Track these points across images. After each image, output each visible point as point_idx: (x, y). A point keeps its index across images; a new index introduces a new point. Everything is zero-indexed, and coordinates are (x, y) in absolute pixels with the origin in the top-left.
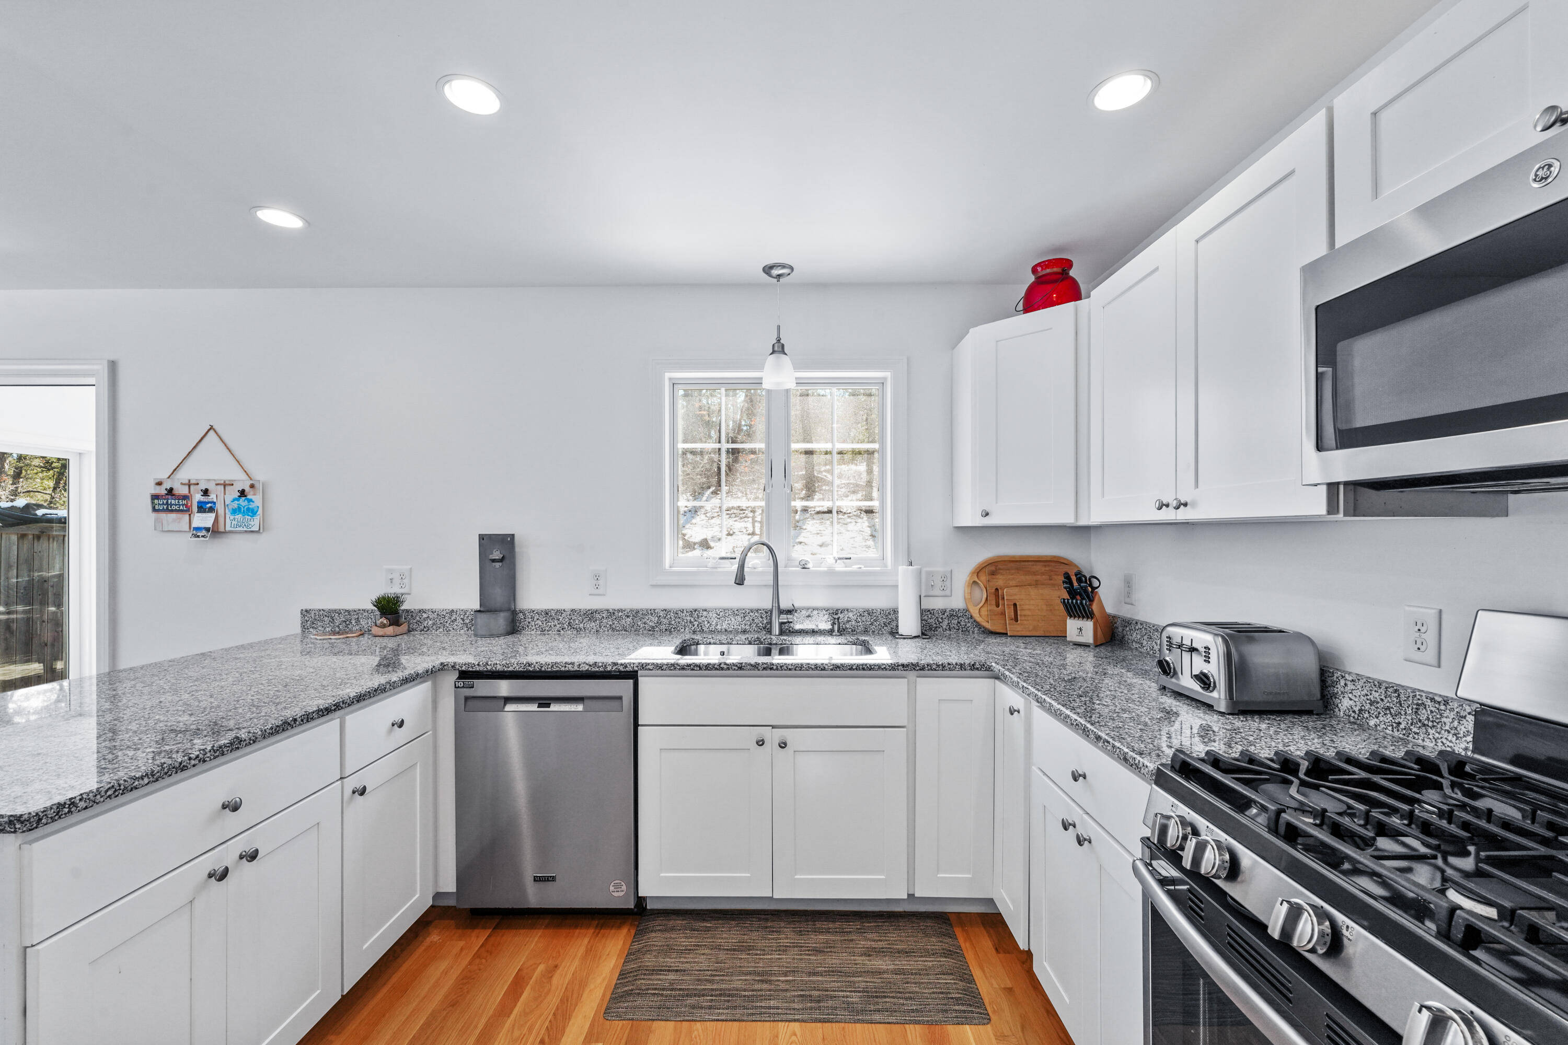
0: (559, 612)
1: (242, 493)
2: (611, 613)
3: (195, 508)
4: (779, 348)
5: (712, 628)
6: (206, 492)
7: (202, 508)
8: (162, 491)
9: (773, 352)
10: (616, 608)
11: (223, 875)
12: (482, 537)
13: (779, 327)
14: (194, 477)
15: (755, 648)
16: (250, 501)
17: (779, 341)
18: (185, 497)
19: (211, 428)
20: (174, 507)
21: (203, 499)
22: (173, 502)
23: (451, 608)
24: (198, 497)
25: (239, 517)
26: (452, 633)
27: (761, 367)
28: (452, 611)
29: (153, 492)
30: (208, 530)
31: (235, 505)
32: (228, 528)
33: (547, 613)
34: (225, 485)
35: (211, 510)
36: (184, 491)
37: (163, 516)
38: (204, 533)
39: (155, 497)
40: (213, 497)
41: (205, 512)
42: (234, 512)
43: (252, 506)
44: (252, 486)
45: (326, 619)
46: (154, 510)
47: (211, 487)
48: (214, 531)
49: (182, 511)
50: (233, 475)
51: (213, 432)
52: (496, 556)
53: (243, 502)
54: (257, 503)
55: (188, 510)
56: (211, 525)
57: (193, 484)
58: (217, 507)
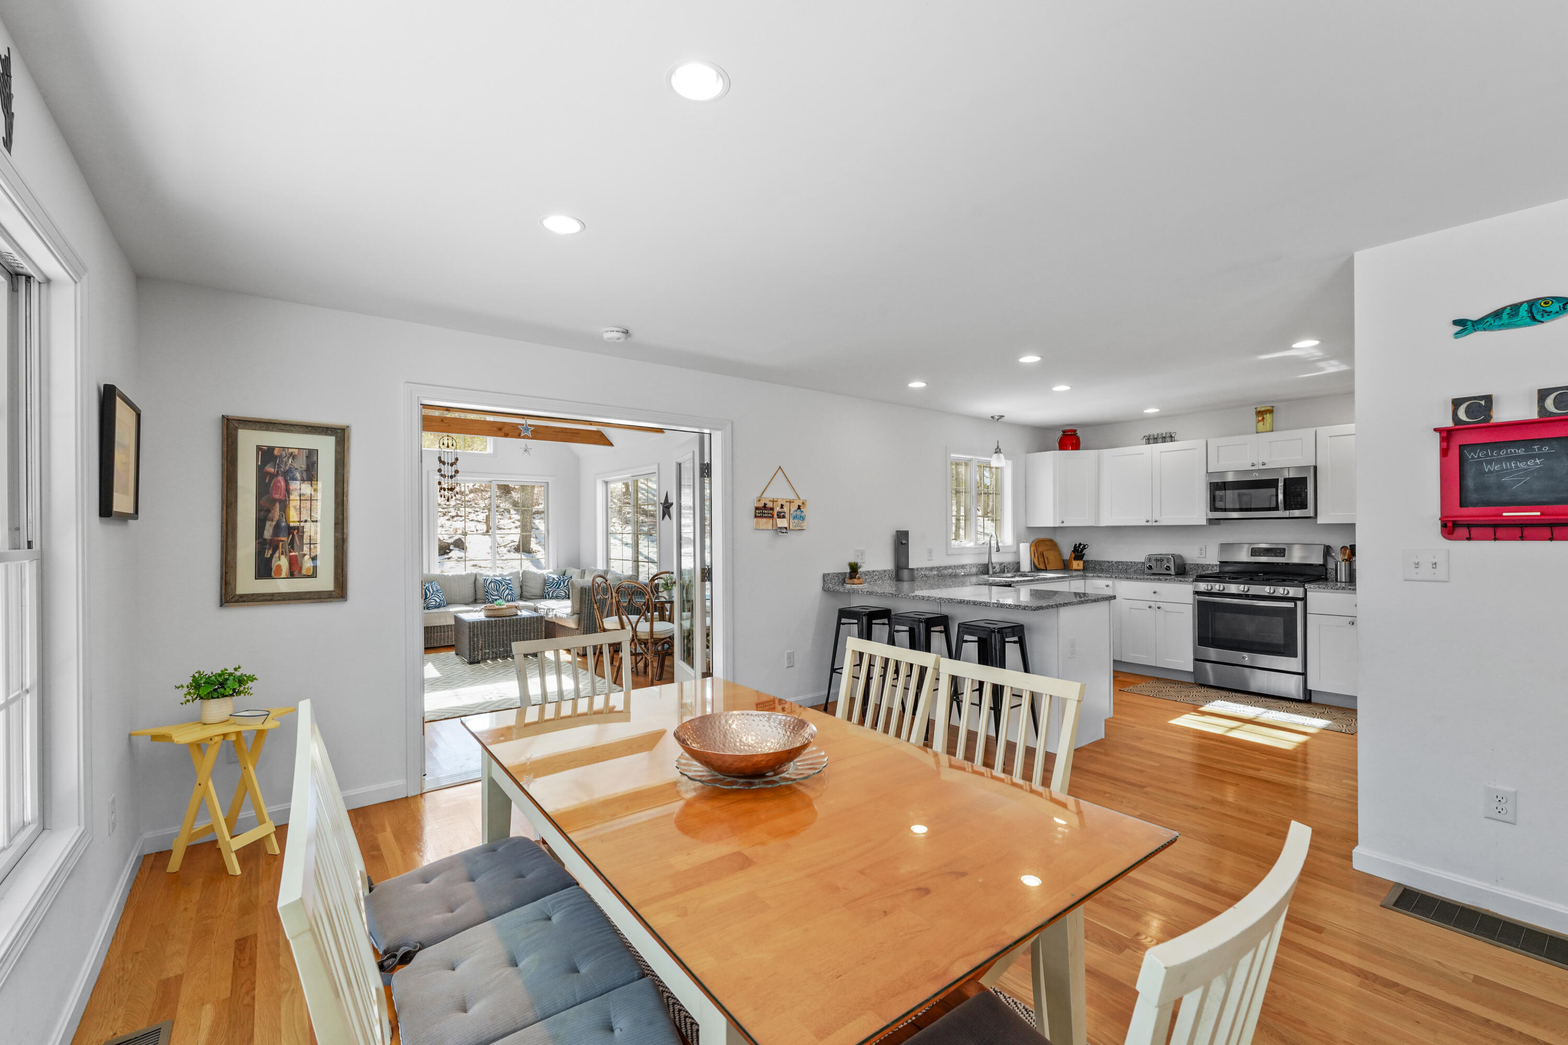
1: (799, 507)
2: (938, 568)
3: (775, 516)
4: (998, 451)
5: (968, 573)
6: (782, 506)
7: (779, 517)
8: (761, 505)
9: (996, 453)
10: (940, 565)
13: (998, 442)
16: (802, 512)
17: (998, 447)
18: (772, 509)
19: (780, 467)
20: (766, 515)
22: (765, 511)
24: (778, 509)
25: (796, 521)
26: (885, 581)
27: (991, 457)
30: (786, 528)
31: (795, 514)
32: (791, 528)
34: (790, 502)
35: (784, 517)
36: (770, 505)
37: (760, 520)
38: (785, 531)
39: (757, 508)
40: (786, 509)
41: (780, 518)
43: (803, 514)
44: (803, 503)
45: (836, 578)
46: (756, 516)
50: (792, 496)
51: (780, 470)
52: (904, 542)
53: (798, 512)
54: (805, 513)
55: (772, 517)
56: (786, 525)
57: (773, 501)
58: (787, 515)
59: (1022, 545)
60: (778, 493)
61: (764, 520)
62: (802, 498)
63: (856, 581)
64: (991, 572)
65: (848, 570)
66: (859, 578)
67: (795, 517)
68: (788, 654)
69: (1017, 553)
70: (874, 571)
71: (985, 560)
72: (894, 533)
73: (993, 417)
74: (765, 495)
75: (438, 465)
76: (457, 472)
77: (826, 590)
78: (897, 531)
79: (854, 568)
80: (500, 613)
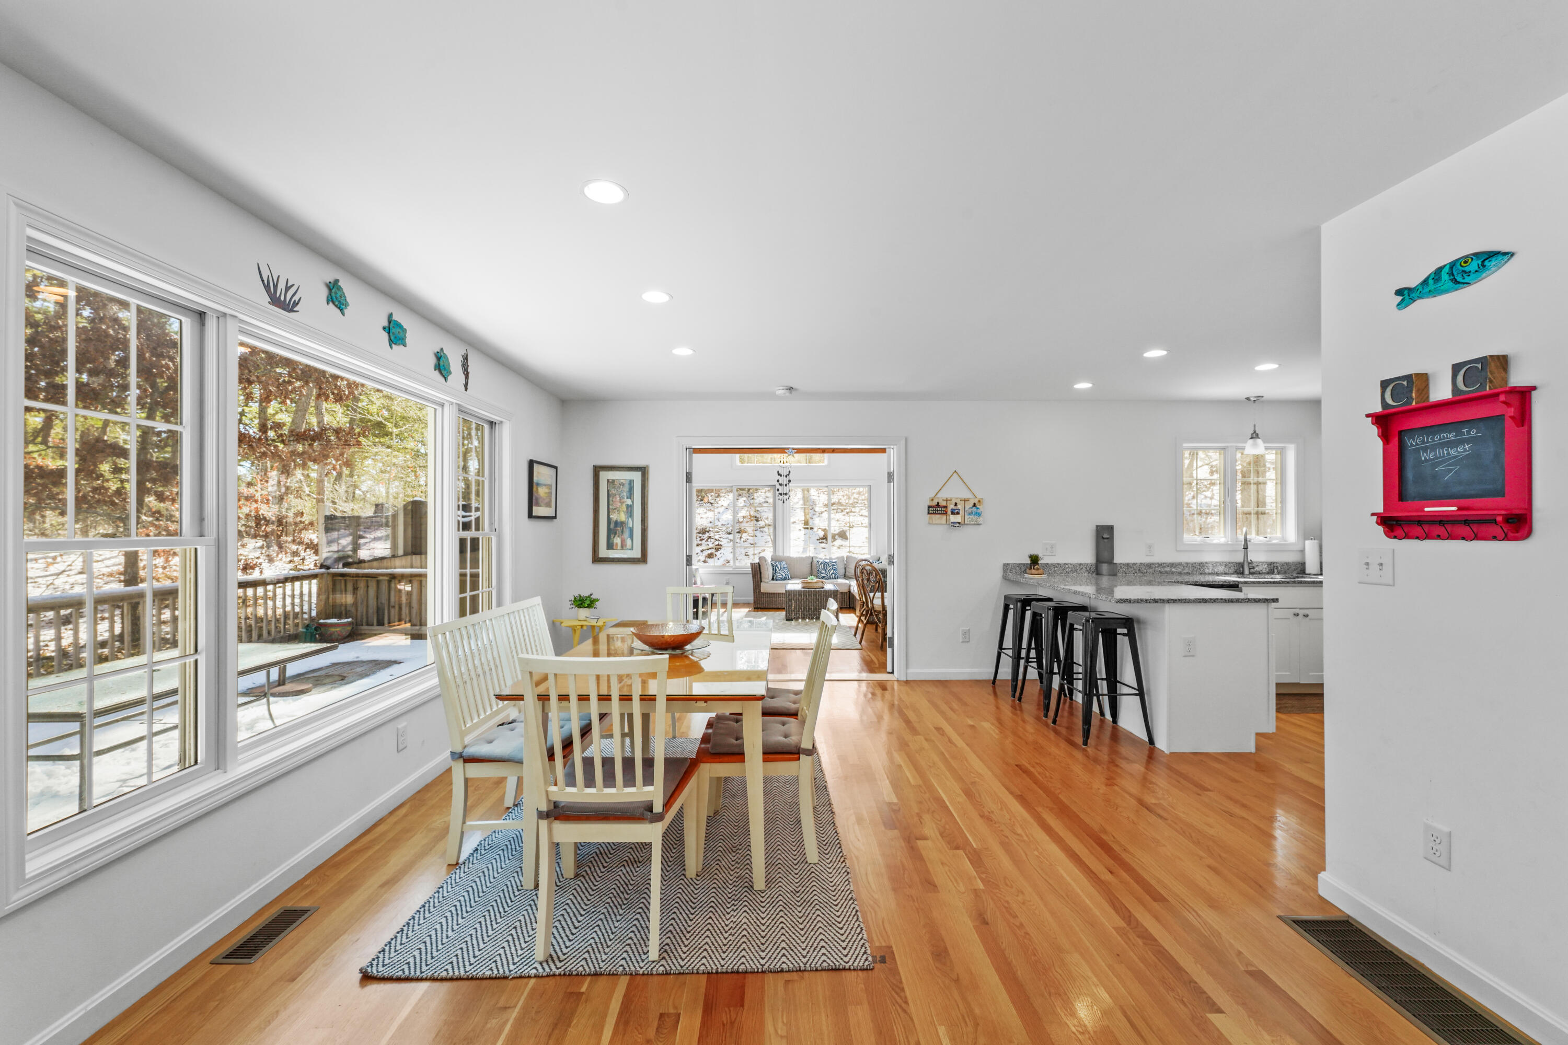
0: (1134, 564)
1: (975, 505)
2: (1160, 565)
3: (949, 512)
4: (1255, 436)
6: (956, 505)
7: (953, 513)
8: (934, 503)
9: (1252, 438)
10: (1163, 562)
13: (1255, 426)
14: (949, 497)
16: (978, 509)
17: (1255, 432)
18: (946, 507)
19: (955, 471)
20: (939, 512)
21: (955, 508)
22: (939, 509)
23: (1079, 563)
24: (951, 507)
25: (972, 517)
26: (1080, 575)
27: (1246, 442)
29: (929, 504)
30: (959, 523)
31: (970, 511)
32: (966, 523)
33: (1128, 564)
34: (965, 501)
35: (958, 513)
36: (944, 503)
37: (933, 516)
38: (958, 525)
39: (929, 507)
40: (959, 507)
42: (969, 514)
43: (979, 511)
44: (979, 501)
45: (1016, 568)
46: (929, 513)
47: (958, 501)
48: (955, 525)
49: (943, 514)
51: (955, 474)
52: (1106, 536)
53: (974, 509)
54: (981, 510)
55: (946, 513)
56: (960, 521)
57: (947, 500)
58: (962, 512)
59: (1307, 542)
60: (953, 493)
61: (938, 516)
62: (979, 496)
63: (1033, 571)
64: (1247, 572)
65: (1029, 561)
66: (1038, 569)
68: (963, 630)
69: (1303, 551)
70: (1065, 564)
71: (1239, 558)
72: (1095, 528)
73: (1248, 399)
74: (939, 496)
75: (777, 477)
76: (790, 481)
77: (1005, 578)
78: (1097, 526)
79: (1034, 560)
80: (810, 585)
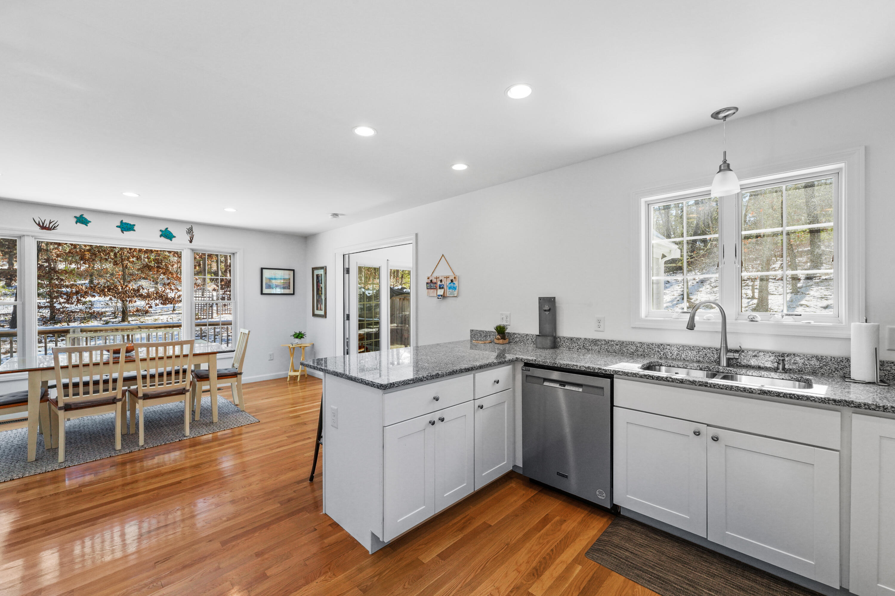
0: (578, 339)
1: (452, 281)
2: (607, 342)
3: (438, 287)
4: (725, 167)
5: (674, 357)
6: (441, 281)
7: (440, 288)
8: (429, 281)
9: (720, 170)
10: (610, 339)
11: (433, 423)
12: (540, 299)
13: (725, 153)
14: (438, 275)
15: (704, 374)
16: (454, 284)
17: (725, 162)
18: (436, 283)
19: (443, 255)
20: (433, 287)
21: (441, 284)
22: (432, 285)
23: (527, 333)
24: (439, 283)
25: (451, 290)
26: (527, 345)
27: (709, 183)
28: (527, 335)
29: (427, 281)
30: (441, 296)
31: (450, 286)
32: (448, 295)
33: (571, 339)
35: (443, 288)
36: (435, 281)
37: (429, 290)
39: (427, 283)
40: (443, 282)
43: (455, 286)
44: (455, 278)
46: (427, 288)
47: (443, 279)
48: (443, 297)
49: (434, 288)
50: (449, 273)
51: (443, 257)
52: (546, 308)
53: (452, 284)
55: (436, 288)
56: (443, 294)
57: (437, 278)
58: (445, 287)
60: (442, 272)
61: (432, 290)
67: (450, 288)
74: (433, 275)
79: (501, 330)
